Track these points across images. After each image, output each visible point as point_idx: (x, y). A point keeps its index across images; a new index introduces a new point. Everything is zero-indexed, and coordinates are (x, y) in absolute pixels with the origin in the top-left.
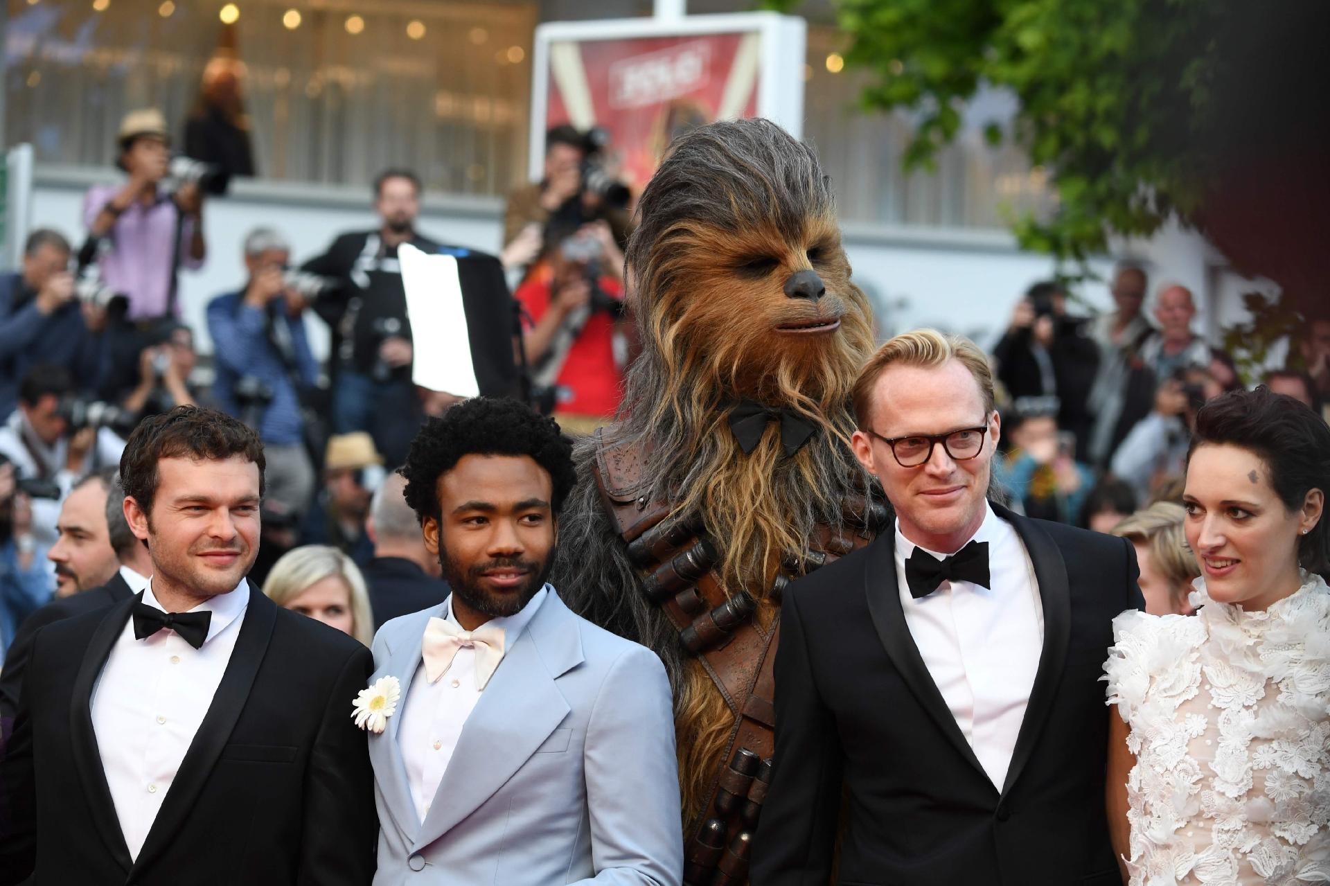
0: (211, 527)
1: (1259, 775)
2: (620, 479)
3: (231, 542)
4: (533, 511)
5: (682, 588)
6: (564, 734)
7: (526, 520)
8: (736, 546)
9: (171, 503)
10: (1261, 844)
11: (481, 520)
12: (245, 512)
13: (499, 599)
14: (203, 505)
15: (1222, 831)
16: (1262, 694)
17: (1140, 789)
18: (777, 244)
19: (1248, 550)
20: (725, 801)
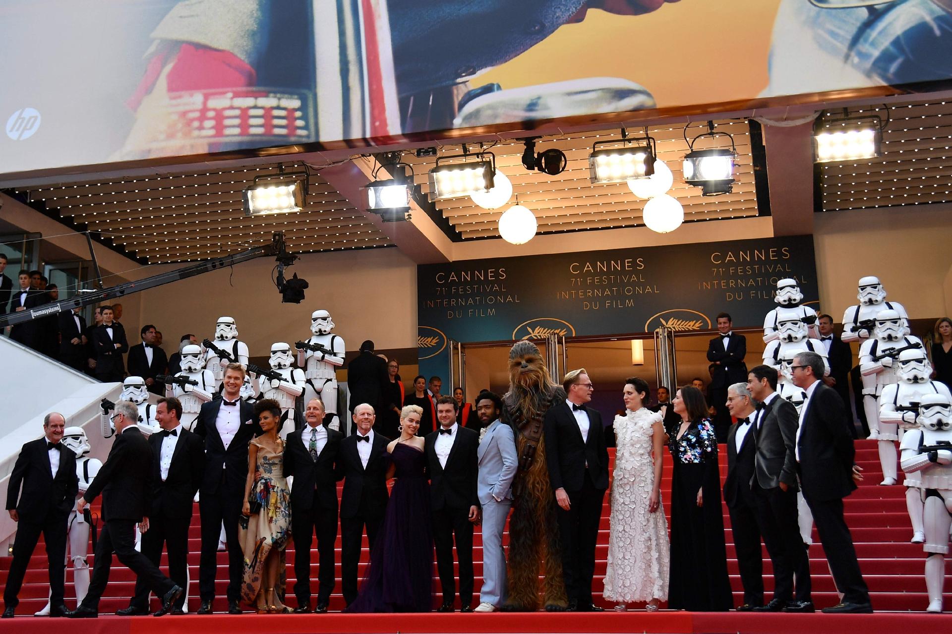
0: (442, 415)
8: (526, 411)
11: (480, 409)
12: (452, 412)
19: (632, 399)
20: (526, 453)
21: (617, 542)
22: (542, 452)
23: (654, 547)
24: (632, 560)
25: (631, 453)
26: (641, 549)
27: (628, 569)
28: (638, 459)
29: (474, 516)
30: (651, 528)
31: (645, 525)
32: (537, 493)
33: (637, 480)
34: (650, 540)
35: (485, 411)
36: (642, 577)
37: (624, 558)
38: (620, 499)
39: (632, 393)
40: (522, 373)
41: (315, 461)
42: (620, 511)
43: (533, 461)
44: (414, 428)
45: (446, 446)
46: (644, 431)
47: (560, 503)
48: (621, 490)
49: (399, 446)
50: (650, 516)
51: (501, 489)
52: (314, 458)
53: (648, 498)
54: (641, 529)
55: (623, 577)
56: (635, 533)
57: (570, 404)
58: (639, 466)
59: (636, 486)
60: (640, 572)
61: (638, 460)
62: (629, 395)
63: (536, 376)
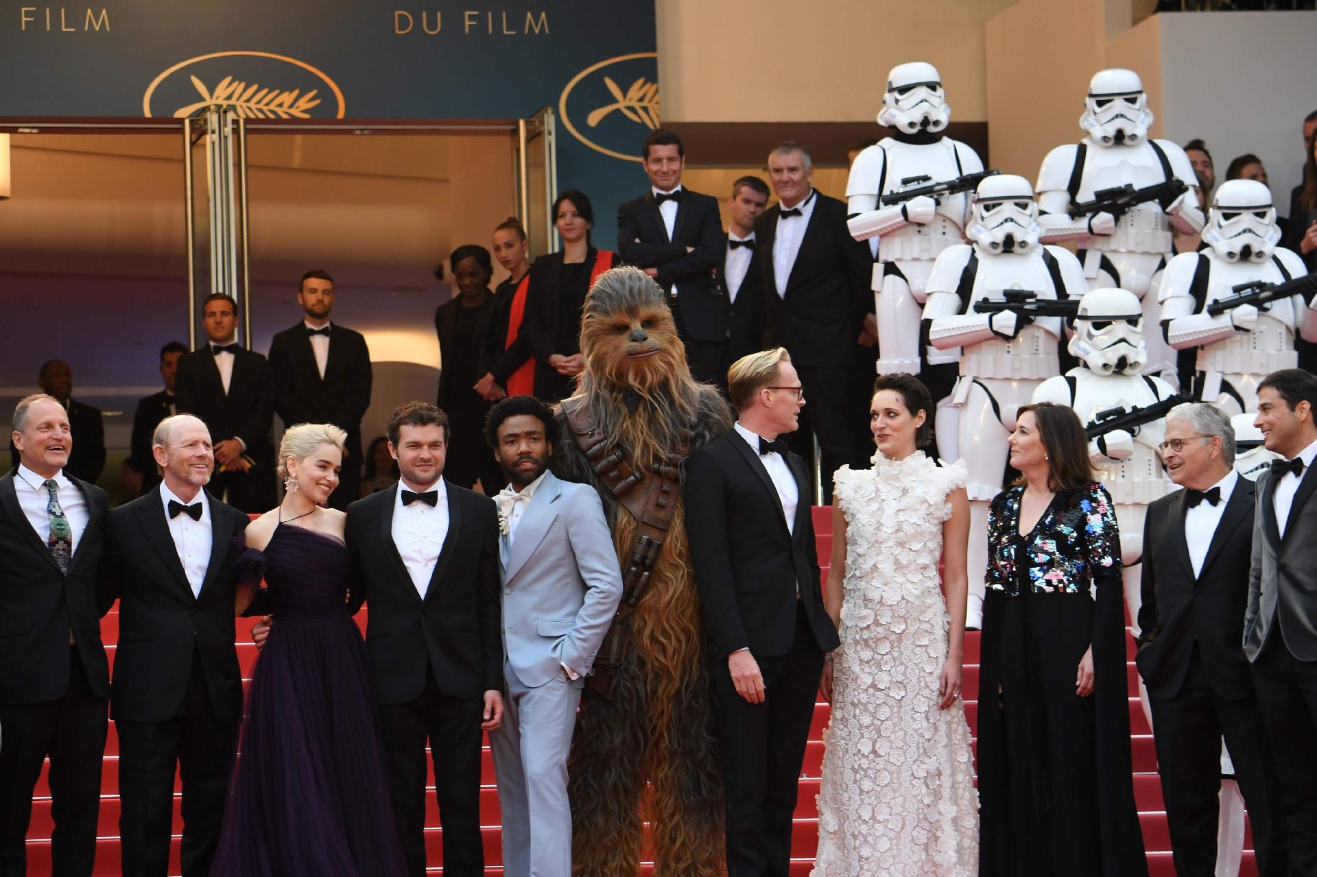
0: (419, 455)
1: (900, 524)
2: (579, 424)
3: (429, 460)
4: (535, 436)
5: (612, 470)
6: (557, 524)
7: (532, 440)
8: (638, 451)
9: (404, 444)
10: (902, 551)
11: (512, 442)
12: (437, 447)
13: (526, 475)
14: (416, 445)
15: (886, 547)
16: (901, 494)
17: (853, 534)
18: (626, 320)
19: (896, 430)
20: (637, 557)
21: (855, 781)
22: (680, 555)
23: (946, 792)
24: (894, 824)
25: (897, 562)
26: (920, 797)
27: (884, 845)
28: (916, 578)
29: (497, 717)
30: (940, 746)
31: (929, 740)
32: (662, 659)
33: (911, 630)
34: (939, 774)
35: (529, 446)
36: (920, 864)
37: (873, 817)
38: (863, 676)
39: (896, 415)
40: (632, 354)
41: (64, 569)
42: (865, 705)
43: (656, 577)
44: (330, 485)
45: (425, 537)
46: (931, 509)
47: (740, 687)
48: (866, 655)
49: (283, 531)
50: (938, 717)
51: (584, 648)
52: (60, 561)
53: (938, 672)
54: (918, 748)
55: (873, 864)
56: (902, 759)
57: (752, 439)
58: (917, 597)
59: (907, 643)
60: (914, 852)
61: (916, 580)
62: (891, 417)
63: (664, 362)
